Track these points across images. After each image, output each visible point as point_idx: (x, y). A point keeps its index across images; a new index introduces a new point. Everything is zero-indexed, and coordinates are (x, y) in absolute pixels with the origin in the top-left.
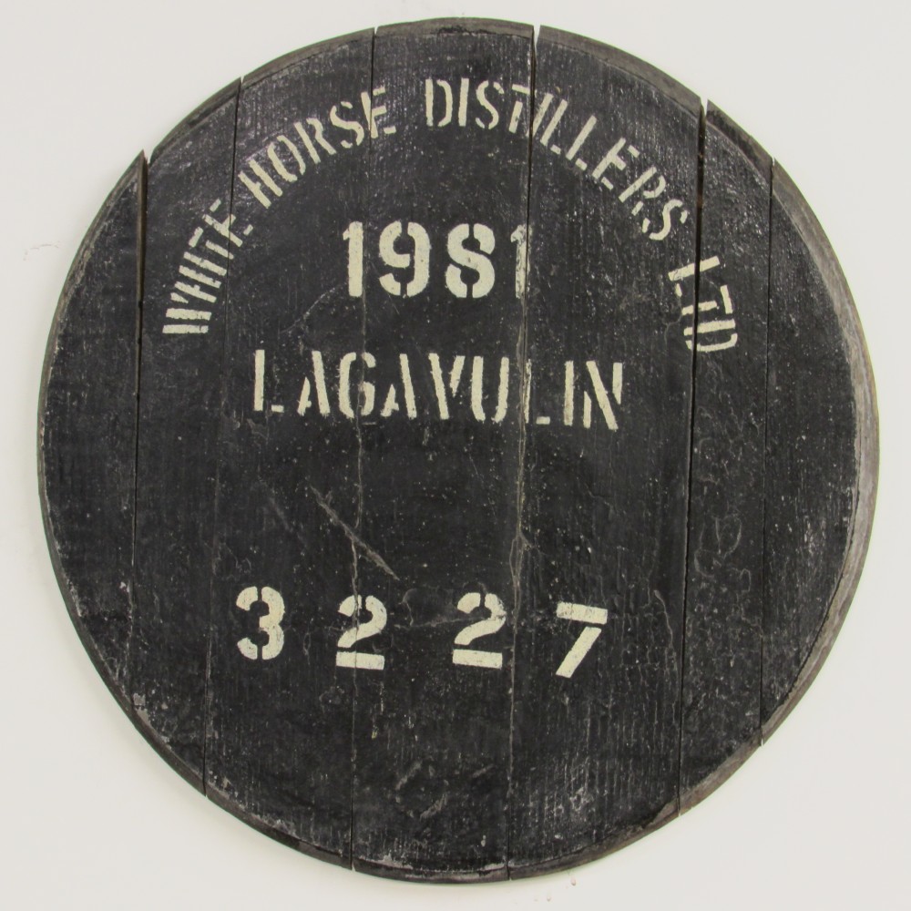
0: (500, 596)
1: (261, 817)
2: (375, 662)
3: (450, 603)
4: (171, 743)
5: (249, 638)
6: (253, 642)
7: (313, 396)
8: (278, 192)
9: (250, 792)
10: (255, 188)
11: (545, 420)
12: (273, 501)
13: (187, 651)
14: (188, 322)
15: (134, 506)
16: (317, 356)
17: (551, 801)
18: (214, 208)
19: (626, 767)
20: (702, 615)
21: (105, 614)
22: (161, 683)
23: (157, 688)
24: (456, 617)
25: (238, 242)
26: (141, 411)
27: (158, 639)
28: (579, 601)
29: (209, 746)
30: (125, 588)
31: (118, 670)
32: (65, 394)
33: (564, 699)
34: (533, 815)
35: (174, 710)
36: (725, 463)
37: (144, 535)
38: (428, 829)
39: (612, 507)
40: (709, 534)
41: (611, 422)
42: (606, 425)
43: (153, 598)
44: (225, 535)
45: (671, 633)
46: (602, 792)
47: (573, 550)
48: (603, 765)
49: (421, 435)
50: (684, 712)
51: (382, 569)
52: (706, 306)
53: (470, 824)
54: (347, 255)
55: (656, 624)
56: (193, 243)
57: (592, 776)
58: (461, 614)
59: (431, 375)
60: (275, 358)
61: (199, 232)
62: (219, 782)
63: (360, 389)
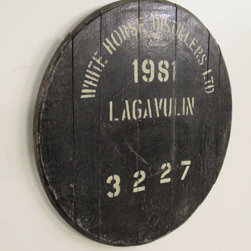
0: (170, 163)
1: (115, 242)
2: (142, 189)
3: (160, 167)
4: (89, 230)
5: (111, 191)
6: (112, 192)
7: (126, 115)
8: (115, 49)
9: (112, 236)
10: (108, 48)
11: (179, 114)
12: (116, 148)
13: (93, 200)
14: (89, 94)
15: (74, 158)
16: (127, 102)
17: (180, 211)
18: (95, 54)
19: (194, 198)
20: (207, 158)
21: (65, 196)
22: (85, 213)
23: (84, 215)
24: (161, 171)
25: (103, 66)
26: (74, 126)
27: (84, 199)
28: (186, 160)
29: (100, 227)
30: (72, 186)
31: (70, 213)
32: (48, 123)
33: (182, 185)
34: (177, 216)
35: (90, 220)
36: (211, 120)
37: (77, 167)
38: (155, 229)
39: (192, 135)
40: (208, 137)
41: (192, 113)
42: (191, 114)
43: (81, 187)
44: (103, 162)
45: (202, 163)
46: (190, 205)
47: (184, 147)
48: (190, 199)
49: (153, 122)
50: (204, 181)
51: (144, 162)
52: (209, 82)
53: (164, 224)
54: (134, 70)
55: (199, 161)
56: (89, 66)
57: (188, 202)
58: (162, 170)
59: (155, 105)
60: (115, 103)
61: (91, 62)
62: (103, 237)
63: (138, 111)
